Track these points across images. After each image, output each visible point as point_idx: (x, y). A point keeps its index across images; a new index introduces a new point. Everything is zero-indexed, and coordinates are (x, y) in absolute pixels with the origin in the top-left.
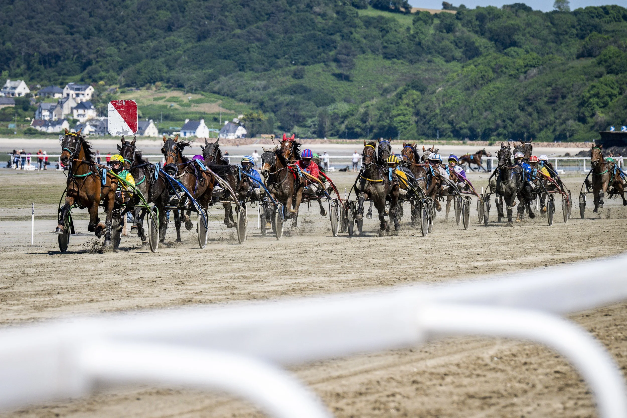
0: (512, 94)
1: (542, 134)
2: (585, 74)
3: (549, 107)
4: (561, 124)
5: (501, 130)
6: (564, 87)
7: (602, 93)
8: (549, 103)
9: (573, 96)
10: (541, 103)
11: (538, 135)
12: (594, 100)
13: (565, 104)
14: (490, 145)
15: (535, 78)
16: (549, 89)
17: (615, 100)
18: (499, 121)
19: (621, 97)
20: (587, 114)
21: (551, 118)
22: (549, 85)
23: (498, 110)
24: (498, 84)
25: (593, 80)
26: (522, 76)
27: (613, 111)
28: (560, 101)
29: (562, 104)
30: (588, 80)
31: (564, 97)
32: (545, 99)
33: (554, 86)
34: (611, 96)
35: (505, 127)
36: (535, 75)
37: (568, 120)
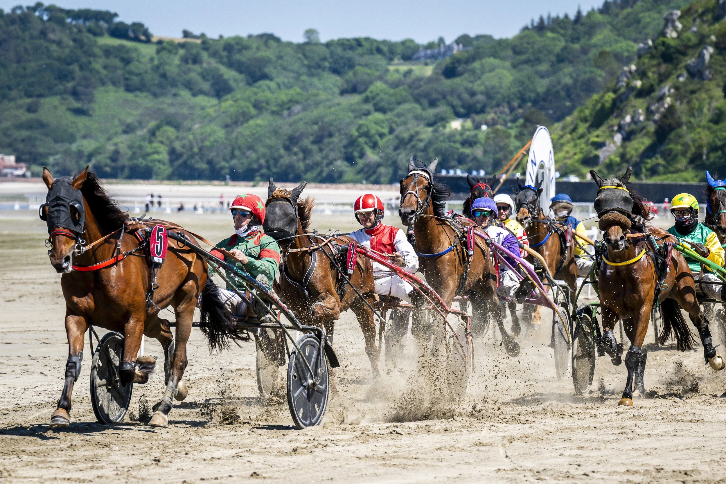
0: (275, 132)
1: (309, 175)
2: (353, 111)
3: (315, 148)
4: (328, 165)
5: (264, 171)
6: (331, 125)
7: (373, 132)
8: (314, 142)
9: (340, 135)
10: (306, 142)
11: (304, 177)
12: (362, 140)
13: (332, 143)
14: (254, 186)
15: (300, 116)
16: (315, 127)
17: (385, 139)
18: (262, 161)
19: (391, 137)
20: (356, 154)
21: (318, 157)
22: (316, 123)
23: (261, 149)
24: (259, 121)
25: (360, 118)
26: (285, 113)
27: (383, 151)
28: (326, 140)
29: (329, 143)
30: (355, 117)
31: (331, 135)
32: (311, 138)
33: (320, 124)
34: (381, 135)
35: (268, 167)
36: (298, 113)
37: (335, 160)
